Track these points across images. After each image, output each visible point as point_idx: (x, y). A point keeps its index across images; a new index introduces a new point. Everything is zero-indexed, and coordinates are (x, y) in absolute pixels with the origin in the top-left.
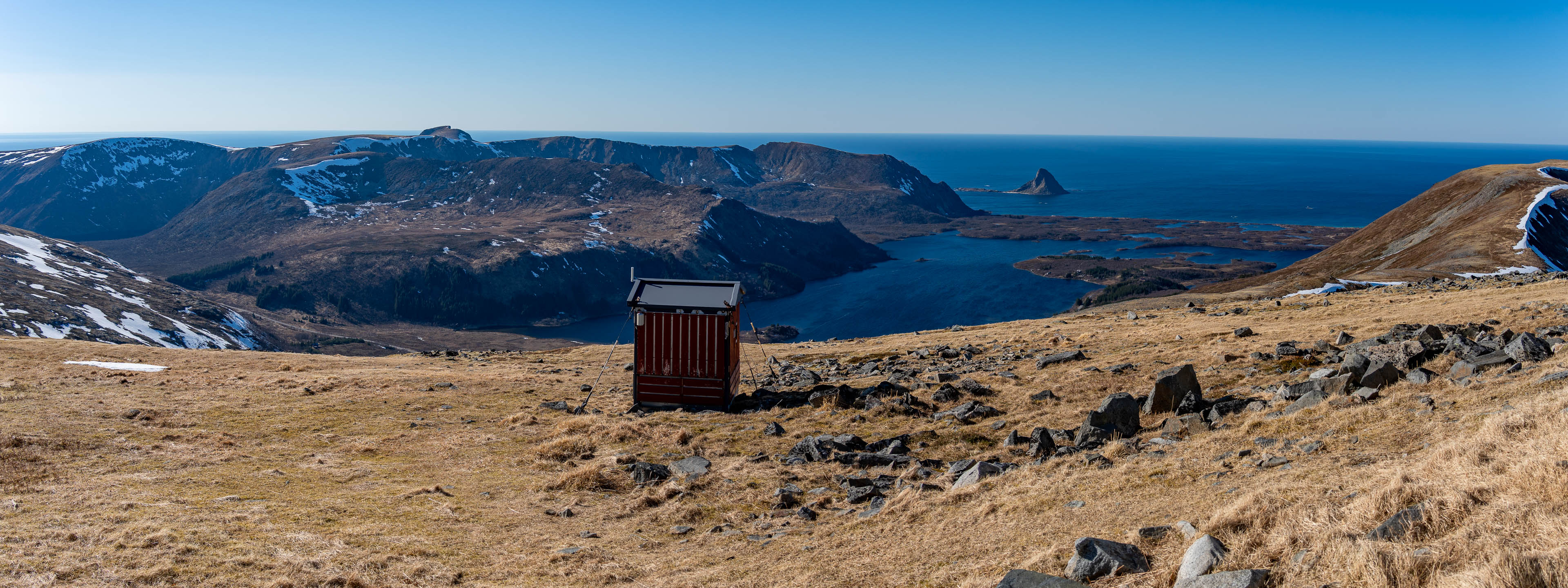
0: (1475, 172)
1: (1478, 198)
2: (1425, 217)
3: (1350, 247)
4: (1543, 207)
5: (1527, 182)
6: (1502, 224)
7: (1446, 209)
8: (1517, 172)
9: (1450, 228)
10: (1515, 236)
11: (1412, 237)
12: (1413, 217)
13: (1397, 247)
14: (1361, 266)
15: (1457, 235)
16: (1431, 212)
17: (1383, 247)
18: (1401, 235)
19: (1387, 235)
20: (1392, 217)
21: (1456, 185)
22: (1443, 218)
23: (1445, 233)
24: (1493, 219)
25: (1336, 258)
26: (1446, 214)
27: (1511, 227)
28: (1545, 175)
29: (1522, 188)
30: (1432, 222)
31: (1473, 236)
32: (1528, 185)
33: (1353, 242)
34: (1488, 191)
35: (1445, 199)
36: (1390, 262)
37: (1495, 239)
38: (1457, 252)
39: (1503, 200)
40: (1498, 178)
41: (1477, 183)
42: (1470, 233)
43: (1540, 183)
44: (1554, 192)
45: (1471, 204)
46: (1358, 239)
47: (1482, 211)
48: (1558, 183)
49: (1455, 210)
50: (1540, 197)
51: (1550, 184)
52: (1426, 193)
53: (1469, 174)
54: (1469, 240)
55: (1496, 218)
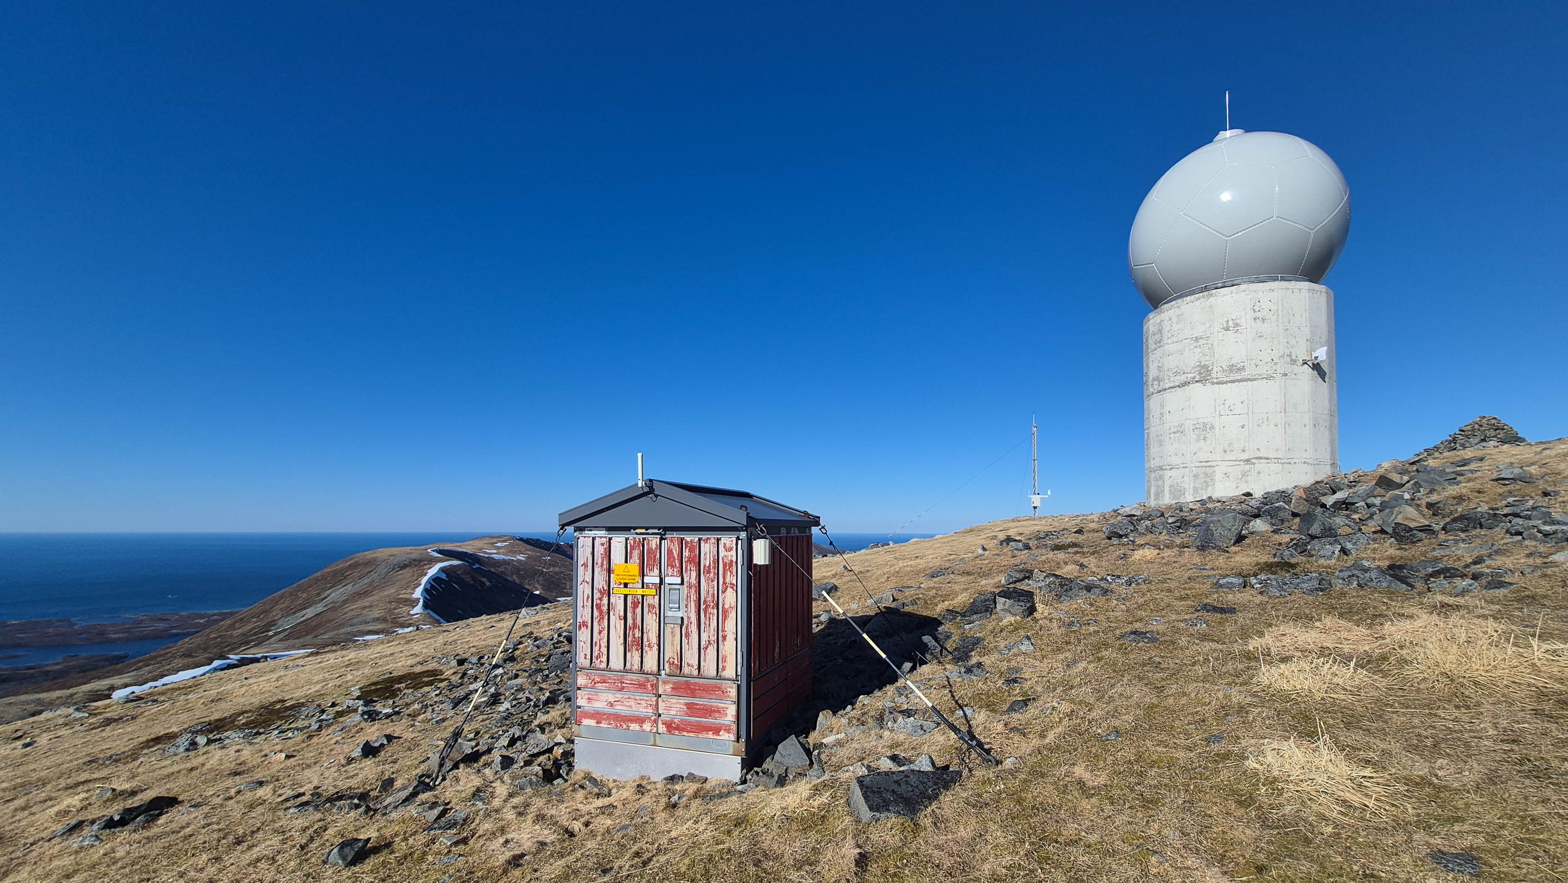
0: (369, 555)
1: (373, 575)
2: (318, 594)
3: (232, 627)
4: (436, 579)
5: (420, 561)
6: (398, 595)
7: (340, 586)
8: (410, 553)
9: (345, 602)
10: (413, 603)
11: (304, 612)
12: (304, 595)
13: (288, 623)
14: (247, 643)
15: (354, 607)
16: (324, 590)
17: (273, 623)
18: (291, 612)
19: (276, 613)
20: (281, 597)
21: (350, 566)
22: (336, 594)
23: (340, 607)
24: (390, 591)
25: (215, 638)
26: (341, 590)
27: (407, 596)
28: (436, 554)
29: (416, 566)
30: (326, 598)
31: (370, 606)
32: (421, 563)
33: (236, 622)
34: (383, 570)
35: (339, 578)
36: (282, 635)
37: (393, 607)
38: (356, 620)
39: (398, 575)
40: (392, 558)
41: (371, 563)
42: (367, 604)
43: (432, 561)
44: (445, 567)
45: (366, 581)
46: (241, 619)
47: (377, 586)
48: (448, 560)
49: (349, 587)
50: (433, 571)
51: (441, 561)
52: (319, 574)
53: (360, 557)
54: (367, 610)
55: (393, 590)
